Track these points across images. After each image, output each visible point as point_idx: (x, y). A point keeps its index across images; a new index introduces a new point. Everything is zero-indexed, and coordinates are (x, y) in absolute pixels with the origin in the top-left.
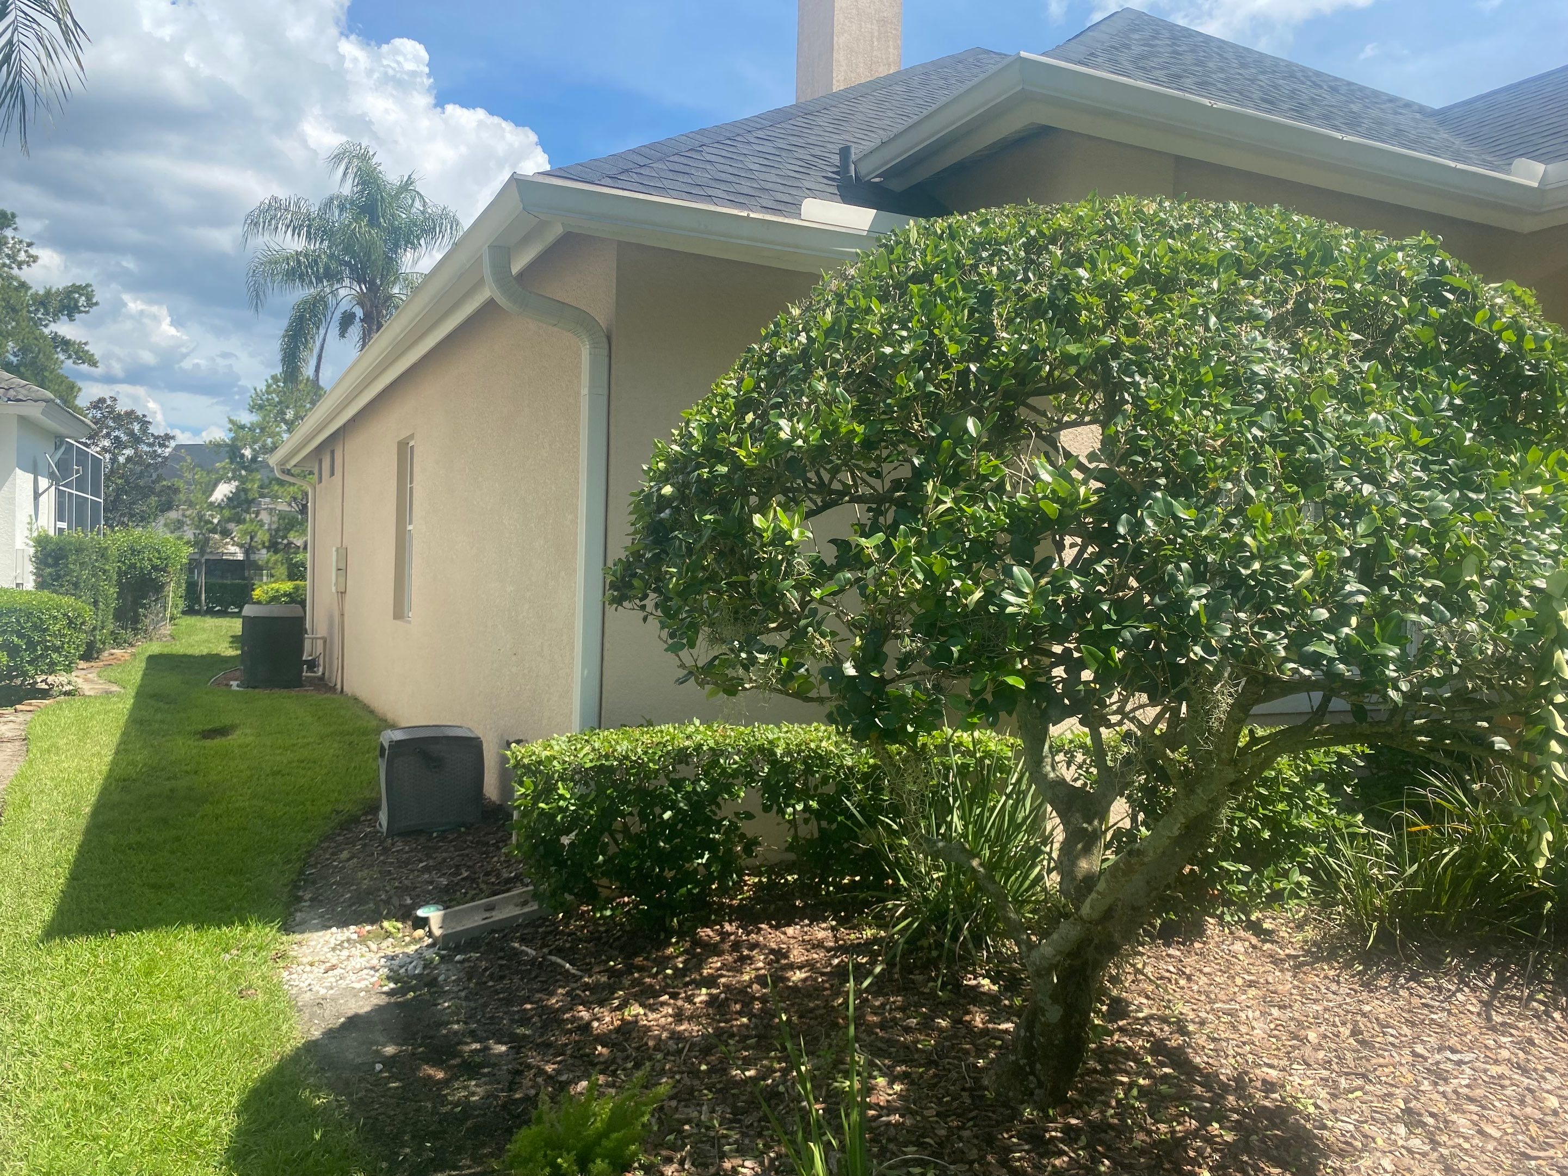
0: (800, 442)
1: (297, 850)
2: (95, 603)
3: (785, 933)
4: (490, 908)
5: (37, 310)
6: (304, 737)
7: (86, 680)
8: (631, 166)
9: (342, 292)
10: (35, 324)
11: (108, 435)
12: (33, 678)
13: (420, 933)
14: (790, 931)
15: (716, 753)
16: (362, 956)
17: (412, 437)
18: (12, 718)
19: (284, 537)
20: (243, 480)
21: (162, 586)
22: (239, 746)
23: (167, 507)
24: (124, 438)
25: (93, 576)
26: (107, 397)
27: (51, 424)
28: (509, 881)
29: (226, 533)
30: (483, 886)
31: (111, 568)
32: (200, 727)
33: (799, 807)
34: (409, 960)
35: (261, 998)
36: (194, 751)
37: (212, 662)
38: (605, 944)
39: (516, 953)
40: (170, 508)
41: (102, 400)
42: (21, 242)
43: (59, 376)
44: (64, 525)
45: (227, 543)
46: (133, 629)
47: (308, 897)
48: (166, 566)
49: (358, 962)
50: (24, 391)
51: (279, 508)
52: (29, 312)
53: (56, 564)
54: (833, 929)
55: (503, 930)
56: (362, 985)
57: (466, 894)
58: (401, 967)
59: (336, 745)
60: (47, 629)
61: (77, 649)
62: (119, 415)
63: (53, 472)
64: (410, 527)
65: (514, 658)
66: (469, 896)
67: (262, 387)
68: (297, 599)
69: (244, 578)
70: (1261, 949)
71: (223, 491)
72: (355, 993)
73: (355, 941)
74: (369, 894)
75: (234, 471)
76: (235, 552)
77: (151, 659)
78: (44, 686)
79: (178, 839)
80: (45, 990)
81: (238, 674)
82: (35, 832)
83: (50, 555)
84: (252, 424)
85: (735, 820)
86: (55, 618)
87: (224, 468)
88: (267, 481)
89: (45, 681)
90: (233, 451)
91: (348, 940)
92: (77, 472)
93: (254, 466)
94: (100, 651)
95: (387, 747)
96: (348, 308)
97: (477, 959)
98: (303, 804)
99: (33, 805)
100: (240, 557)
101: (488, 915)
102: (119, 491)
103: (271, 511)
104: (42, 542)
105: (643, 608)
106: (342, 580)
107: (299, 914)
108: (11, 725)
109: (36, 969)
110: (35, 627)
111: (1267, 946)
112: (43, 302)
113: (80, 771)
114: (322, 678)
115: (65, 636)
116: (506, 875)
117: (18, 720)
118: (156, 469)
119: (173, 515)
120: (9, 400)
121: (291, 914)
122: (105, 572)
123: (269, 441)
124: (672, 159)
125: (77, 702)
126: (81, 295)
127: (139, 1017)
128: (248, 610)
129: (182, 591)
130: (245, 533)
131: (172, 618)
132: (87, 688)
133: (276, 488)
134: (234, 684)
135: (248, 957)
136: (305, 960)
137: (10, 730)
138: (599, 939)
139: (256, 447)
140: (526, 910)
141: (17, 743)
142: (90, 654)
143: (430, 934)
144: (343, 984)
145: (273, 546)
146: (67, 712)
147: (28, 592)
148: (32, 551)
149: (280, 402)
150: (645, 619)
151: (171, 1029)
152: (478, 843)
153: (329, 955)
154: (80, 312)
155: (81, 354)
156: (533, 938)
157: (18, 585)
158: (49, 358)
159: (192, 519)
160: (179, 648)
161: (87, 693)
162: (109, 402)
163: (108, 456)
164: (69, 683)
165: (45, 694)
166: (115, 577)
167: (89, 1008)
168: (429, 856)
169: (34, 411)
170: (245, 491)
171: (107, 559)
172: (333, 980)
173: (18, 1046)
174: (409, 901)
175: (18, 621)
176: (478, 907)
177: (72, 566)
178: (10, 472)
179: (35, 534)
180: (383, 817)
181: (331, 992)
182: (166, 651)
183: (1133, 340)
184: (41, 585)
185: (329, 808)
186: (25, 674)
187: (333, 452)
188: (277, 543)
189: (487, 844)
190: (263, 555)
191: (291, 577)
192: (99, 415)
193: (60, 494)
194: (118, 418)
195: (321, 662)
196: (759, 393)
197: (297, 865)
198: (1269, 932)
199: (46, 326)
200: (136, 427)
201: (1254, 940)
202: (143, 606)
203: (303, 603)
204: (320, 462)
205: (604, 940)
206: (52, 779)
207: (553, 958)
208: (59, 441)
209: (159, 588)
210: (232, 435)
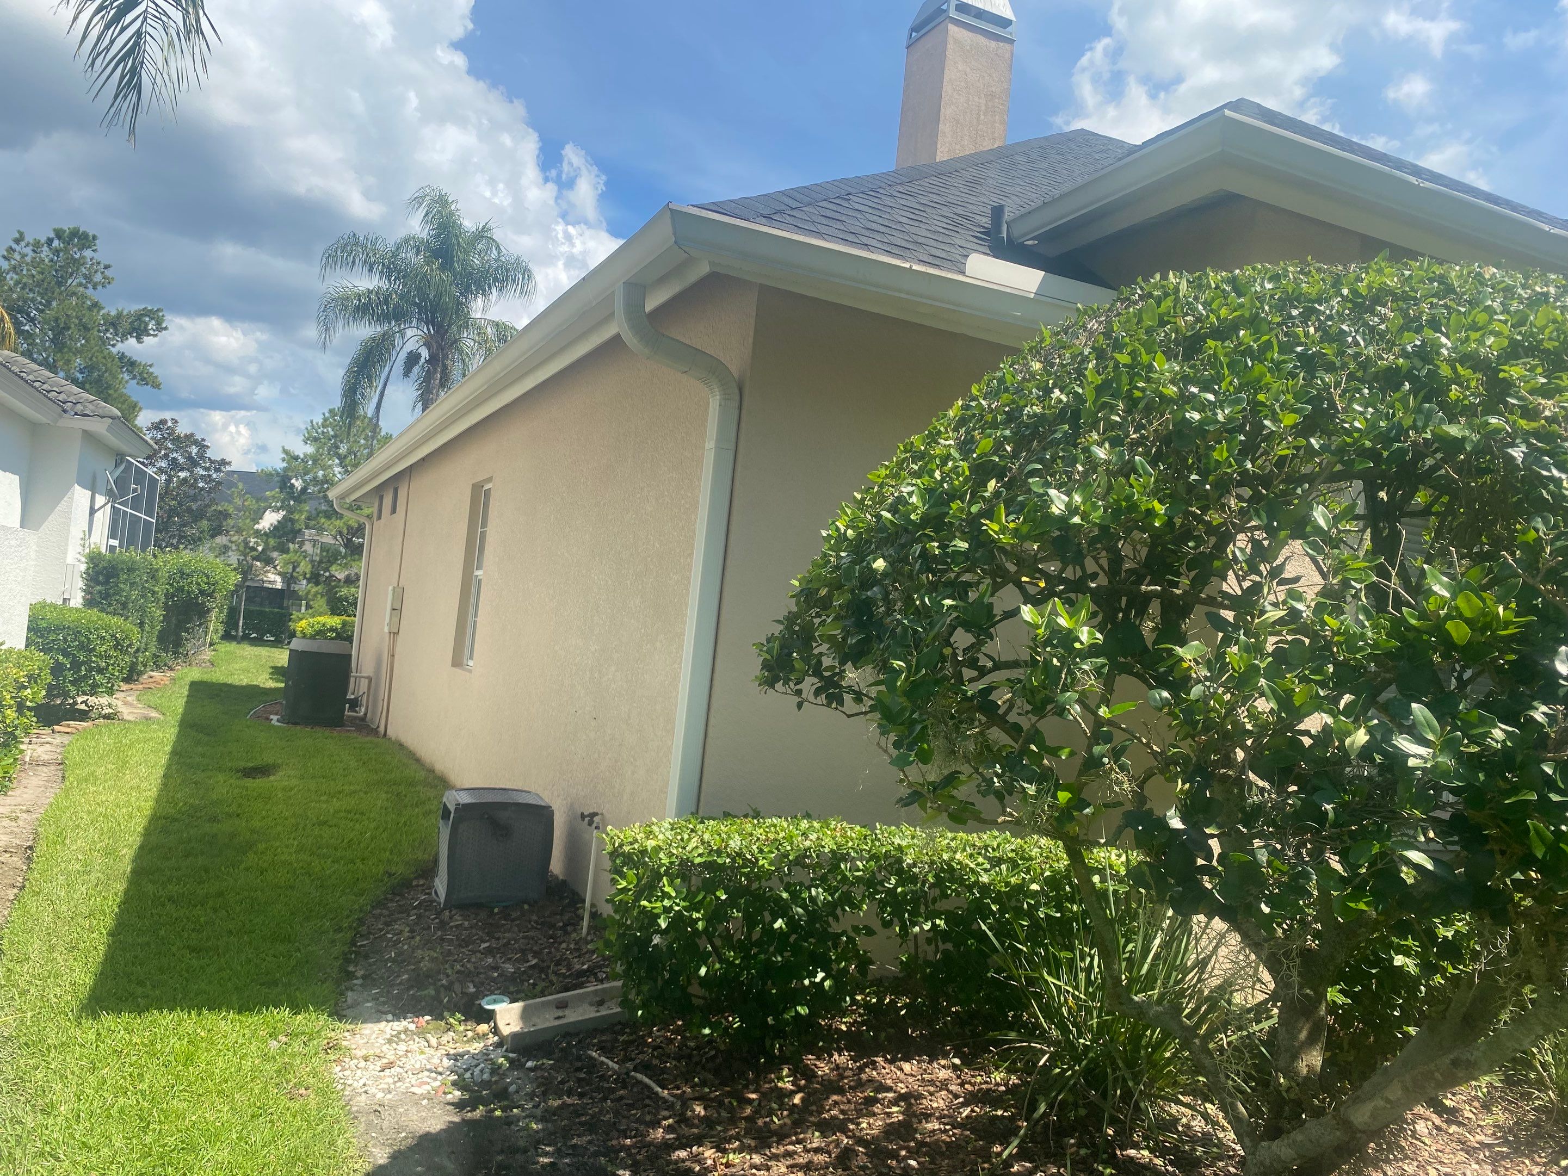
0: (1076, 520)
1: (348, 917)
2: (141, 624)
3: (901, 1069)
4: (562, 1005)
5: (107, 330)
6: (350, 784)
7: (125, 703)
8: (784, 207)
9: (410, 333)
10: (104, 343)
11: (166, 456)
12: (73, 698)
13: (483, 1028)
14: (907, 1067)
15: (838, 857)
16: (422, 1053)
17: (489, 480)
18: (49, 740)
19: (327, 570)
20: (291, 511)
21: (209, 611)
22: (284, 789)
23: (216, 531)
24: (181, 460)
25: (142, 597)
26: (168, 418)
27: (114, 442)
28: (581, 974)
29: (269, 561)
30: (554, 978)
31: (160, 589)
32: (242, 764)
33: (927, 927)
34: (475, 1062)
35: (313, 1100)
36: (236, 791)
37: (252, 693)
38: (697, 1064)
39: (593, 1065)
40: (220, 533)
41: (163, 422)
42: (99, 263)
43: (122, 395)
44: (115, 543)
45: (268, 571)
46: (174, 653)
47: (360, 973)
48: (214, 591)
49: (417, 1061)
50: (91, 406)
51: (325, 540)
52: (99, 331)
53: (107, 582)
54: (955, 1068)
55: (577, 1034)
56: (424, 1090)
57: (534, 985)
58: (466, 1070)
59: (384, 796)
60: (94, 649)
61: (120, 671)
62: (179, 437)
63: (111, 489)
64: (478, 573)
65: (593, 723)
66: (539, 988)
67: (319, 420)
68: (344, 635)
69: (281, 607)
70: (1447, 1133)
71: (270, 519)
72: (415, 1100)
73: (413, 1033)
74: (428, 977)
75: (283, 501)
76: (274, 580)
77: (193, 685)
78: (83, 707)
79: (220, 894)
80: (73, 1073)
81: (278, 707)
82: (69, 874)
83: (101, 573)
84: (305, 455)
85: (853, 935)
86: (103, 638)
87: (273, 497)
88: (314, 512)
89: (85, 702)
90: (283, 481)
91: (406, 1031)
92: (135, 490)
93: (303, 497)
94: (140, 673)
95: (452, 810)
96: (414, 348)
97: (552, 1067)
98: (353, 862)
99: (68, 841)
100: (279, 586)
101: (560, 1013)
102: (172, 512)
103: (315, 543)
104: (94, 559)
105: (799, 693)
106: (396, 619)
107: (350, 994)
108: (48, 747)
109: (63, 1044)
110: (82, 647)
111: (1453, 1129)
112: (114, 323)
113: (118, 806)
114: (363, 719)
115: (110, 657)
116: (577, 967)
117: (55, 742)
118: (209, 492)
119: (221, 540)
120: (76, 414)
121: (342, 994)
122: (154, 593)
123: (321, 473)
124: (821, 204)
125: (116, 727)
126: (152, 319)
127: (178, 1117)
128: (296, 644)
129: (223, 616)
130: (287, 563)
131: (211, 644)
132: (126, 713)
133: (323, 520)
134: (274, 718)
135: (297, 1046)
136: (359, 1053)
137: (46, 752)
138: (690, 1057)
139: (307, 478)
140: (604, 1012)
141: (53, 768)
142: (131, 676)
143: (496, 1030)
144: (402, 1087)
145: (314, 578)
146: (107, 737)
147: (77, 610)
148: (83, 567)
149: (335, 436)
150: (800, 706)
151: (213, 1138)
152: (543, 924)
153: (384, 1048)
154: (149, 335)
155: (146, 378)
156: (613, 1048)
157: (65, 600)
158: (114, 377)
159: (238, 546)
160: (219, 676)
161: (126, 717)
162: (170, 424)
163: (164, 477)
164: (110, 706)
165: (83, 716)
166: (163, 599)
167: (121, 1101)
168: (491, 936)
169: (99, 427)
170: (292, 520)
171: (157, 581)
172: (390, 1080)
173: (39, 1144)
174: (472, 989)
175: (65, 639)
176: (548, 1002)
177: (122, 586)
178: (69, 488)
179: (87, 551)
180: (441, 885)
181: (389, 1096)
182: (206, 678)
183: (1534, 425)
184: (89, 603)
185: (381, 868)
186: (66, 695)
187: (396, 491)
188: (319, 575)
189: (553, 926)
190: (302, 586)
191: (334, 612)
192: (159, 437)
193: (115, 511)
194: (177, 440)
195: (364, 702)
196: (1000, 457)
197: (349, 935)
198: (1453, 1111)
199: (113, 346)
200: (194, 450)
201: (1438, 1121)
202: (187, 630)
203: (350, 639)
204: (381, 498)
205: (695, 1059)
206: (89, 813)
207: (639, 1076)
208: (120, 458)
209: (203, 613)
210: (285, 465)
